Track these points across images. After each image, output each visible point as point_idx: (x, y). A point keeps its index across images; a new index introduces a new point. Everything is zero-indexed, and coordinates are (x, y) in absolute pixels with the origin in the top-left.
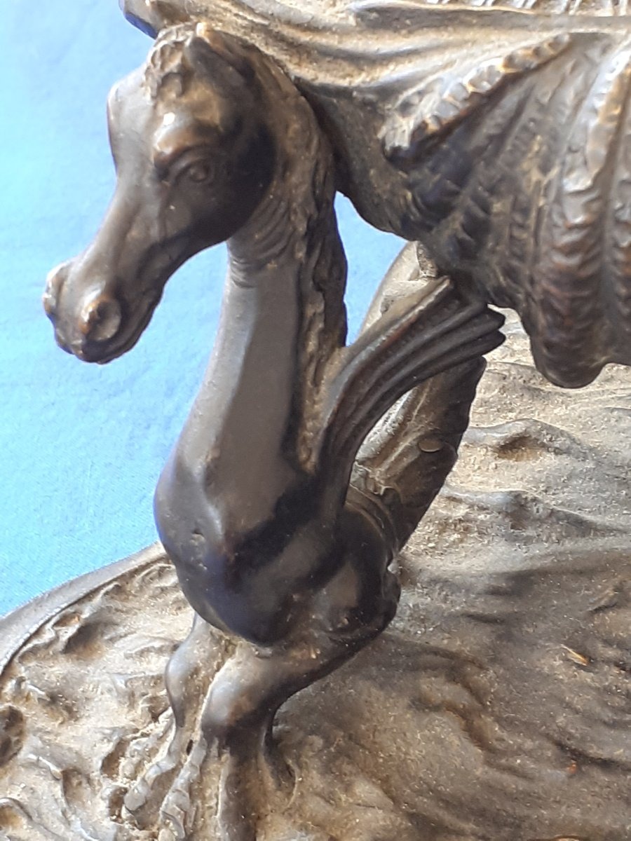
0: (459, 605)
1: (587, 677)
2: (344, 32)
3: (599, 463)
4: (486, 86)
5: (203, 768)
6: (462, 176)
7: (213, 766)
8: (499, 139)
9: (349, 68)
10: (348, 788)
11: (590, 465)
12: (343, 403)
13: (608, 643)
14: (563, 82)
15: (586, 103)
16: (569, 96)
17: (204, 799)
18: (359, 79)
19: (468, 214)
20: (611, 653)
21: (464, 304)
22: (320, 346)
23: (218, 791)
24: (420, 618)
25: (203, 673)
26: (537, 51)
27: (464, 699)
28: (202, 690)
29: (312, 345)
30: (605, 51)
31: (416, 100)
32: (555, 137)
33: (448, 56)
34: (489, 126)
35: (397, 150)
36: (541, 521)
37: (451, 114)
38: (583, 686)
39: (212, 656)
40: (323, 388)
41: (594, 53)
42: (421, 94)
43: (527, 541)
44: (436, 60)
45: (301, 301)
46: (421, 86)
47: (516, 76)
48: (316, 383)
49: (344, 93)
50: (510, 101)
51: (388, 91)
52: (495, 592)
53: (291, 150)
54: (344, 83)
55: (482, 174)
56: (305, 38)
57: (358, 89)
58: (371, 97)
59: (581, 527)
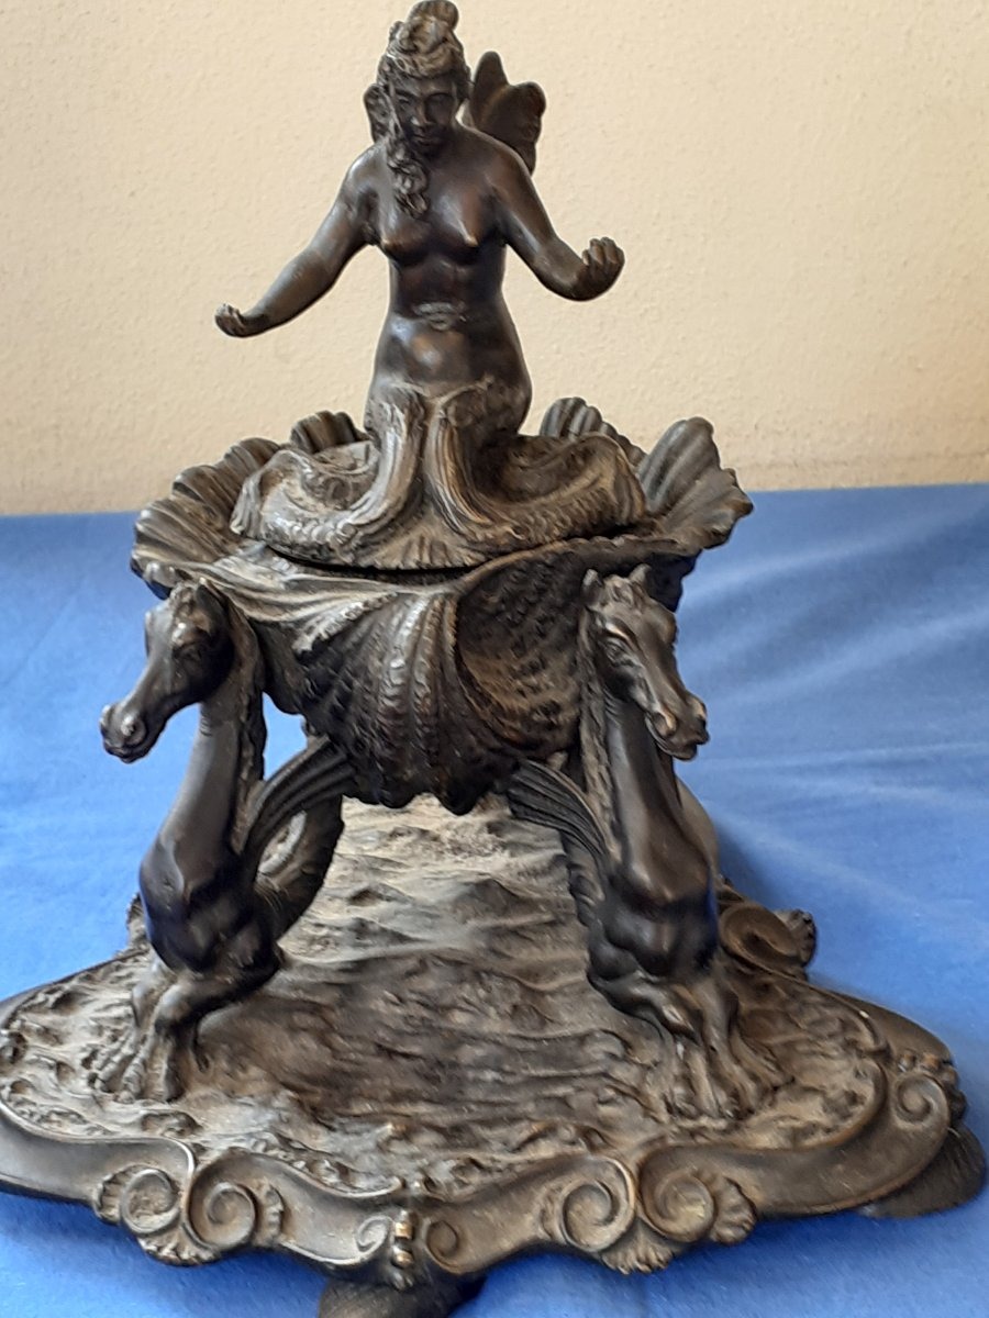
0: (321, 978)
1: (398, 1011)
2: (277, 592)
3: (414, 905)
4: (353, 616)
5: (152, 1052)
6: (338, 667)
7: (159, 1050)
8: (358, 645)
9: (278, 611)
10: (244, 1069)
11: (408, 906)
12: (261, 814)
13: (412, 992)
14: (392, 616)
15: (404, 625)
16: (395, 621)
17: (152, 1069)
18: (285, 617)
19: (341, 689)
20: (414, 997)
21: (335, 752)
22: (249, 776)
23: (162, 1066)
24: (295, 987)
25: (156, 993)
26: (380, 600)
27: (321, 1025)
28: (156, 1002)
29: (244, 775)
30: (414, 601)
31: (315, 625)
32: (386, 641)
33: (334, 603)
34: (354, 639)
35: (304, 652)
36: (375, 934)
37: (334, 631)
38: (395, 1015)
39: (163, 983)
40: (249, 803)
41: (409, 602)
42: (318, 622)
43: (366, 946)
44: (328, 605)
45: (241, 746)
46: (319, 618)
47: (368, 612)
48: (245, 799)
49: (275, 625)
50: (365, 626)
51: (300, 623)
52: (344, 971)
53: (243, 654)
54: (275, 619)
55: (349, 664)
56: (255, 595)
57: (285, 622)
58: (291, 625)
59: (400, 938)
